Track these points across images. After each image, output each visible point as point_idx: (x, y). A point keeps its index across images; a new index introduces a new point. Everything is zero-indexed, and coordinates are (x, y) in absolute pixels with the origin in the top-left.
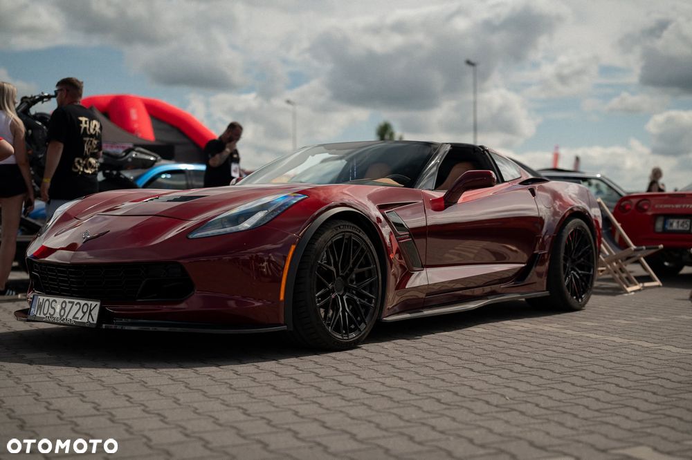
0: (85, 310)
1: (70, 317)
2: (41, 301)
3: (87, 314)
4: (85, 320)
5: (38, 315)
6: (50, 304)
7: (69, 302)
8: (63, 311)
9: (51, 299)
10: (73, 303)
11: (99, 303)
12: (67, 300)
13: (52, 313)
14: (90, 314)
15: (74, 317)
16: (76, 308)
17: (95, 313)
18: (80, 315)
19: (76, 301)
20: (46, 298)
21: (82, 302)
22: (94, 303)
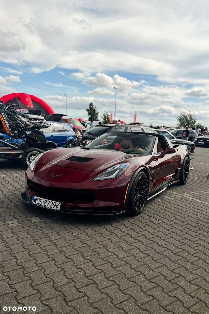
0: (55, 205)
1: (49, 206)
2: (36, 198)
3: (56, 206)
4: (55, 208)
5: (35, 203)
6: (40, 200)
7: (48, 201)
8: (45, 204)
9: (40, 198)
10: (50, 201)
11: (60, 203)
12: (47, 200)
13: (41, 204)
14: (57, 206)
15: (50, 207)
16: (51, 204)
17: (59, 206)
18: (52, 206)
19: (51, 201)
20: (38, 198)
21: (54, 202)
22: (58, 203)
